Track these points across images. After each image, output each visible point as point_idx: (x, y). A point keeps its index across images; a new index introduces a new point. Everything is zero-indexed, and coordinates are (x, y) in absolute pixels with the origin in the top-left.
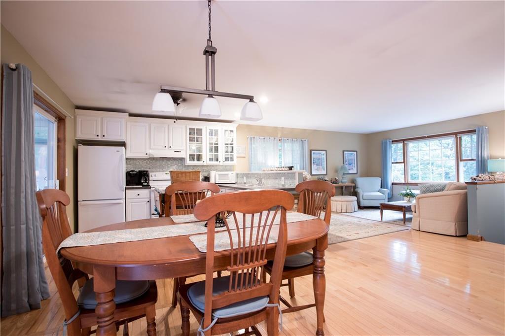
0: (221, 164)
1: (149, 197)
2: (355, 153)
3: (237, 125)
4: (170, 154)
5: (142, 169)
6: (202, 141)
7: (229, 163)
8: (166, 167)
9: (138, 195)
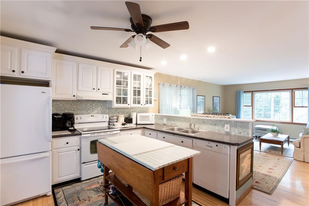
0: (142, 106)
1: (79, 144)
2: (219, 98)
3: (155, 72)
4: (99, 96)
5: (66, 111)
6: (127, 85)
7: (148, 105)
8: (91, 109)
9: (67, 143)
